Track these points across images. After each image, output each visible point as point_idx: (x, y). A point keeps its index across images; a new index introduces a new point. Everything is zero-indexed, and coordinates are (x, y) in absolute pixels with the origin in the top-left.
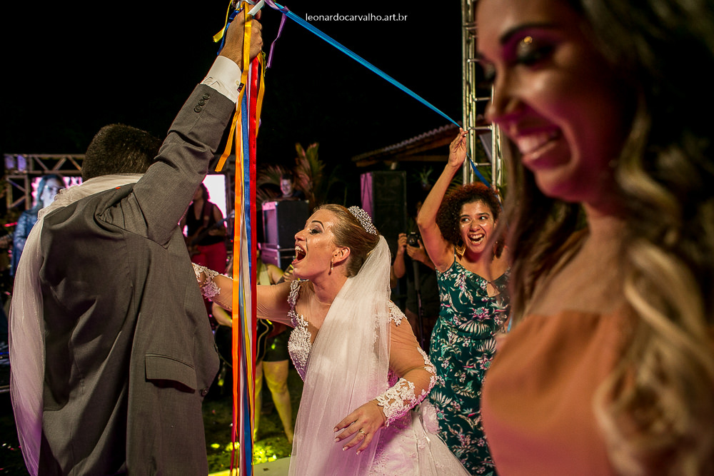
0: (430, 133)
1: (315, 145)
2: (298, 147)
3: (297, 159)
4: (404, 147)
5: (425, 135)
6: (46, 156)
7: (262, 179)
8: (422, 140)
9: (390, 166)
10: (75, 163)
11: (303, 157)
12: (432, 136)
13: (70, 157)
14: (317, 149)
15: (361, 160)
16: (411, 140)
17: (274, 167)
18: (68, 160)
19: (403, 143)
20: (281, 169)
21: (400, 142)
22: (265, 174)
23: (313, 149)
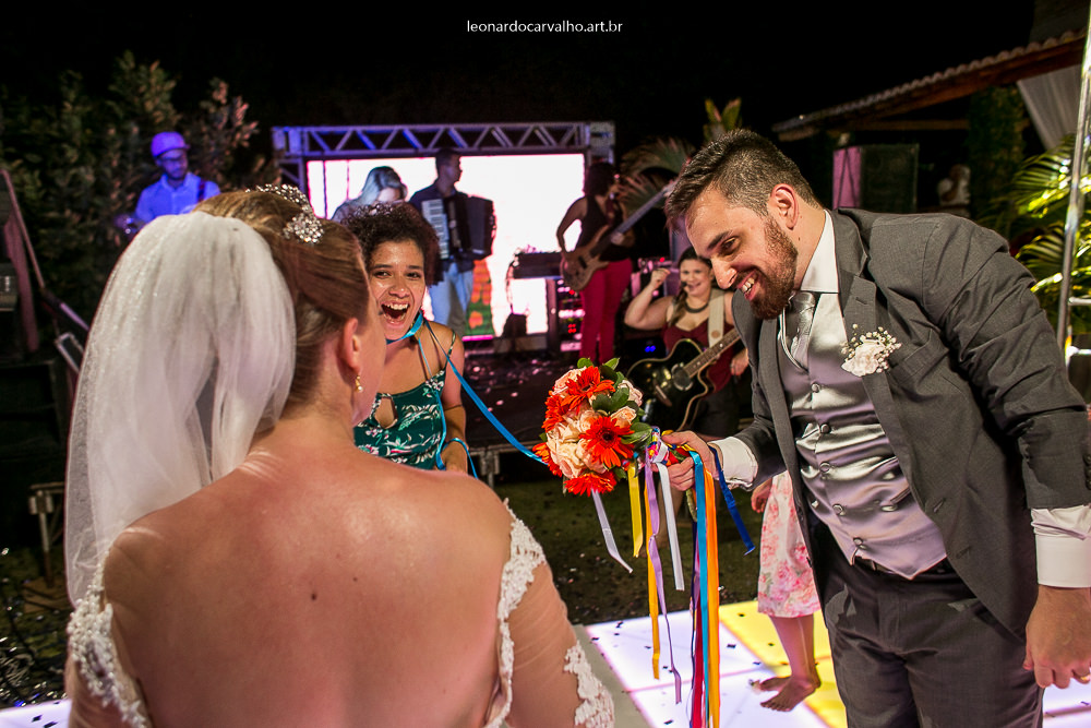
0: (927, 80)
1: (737, 103)
2: (709, 105)
3: (705, 127)
4: (873, 105)
5: (915, 83)
6: (326, 129)
7: (644, 161)
8: (909, 93)
9: (838, 138)
10: (366, 139)
11: (716, 123)
12: (928, 86)
13: (359, 129)
14: (737, 110)
15: (789, 130)
16: (888, 94)
17: (666, 141)
18: (355, 135)
19: (871, 100)
20: (677, 143)
21: (865, 98)
22: (650, 151)
23: (733, 110)
